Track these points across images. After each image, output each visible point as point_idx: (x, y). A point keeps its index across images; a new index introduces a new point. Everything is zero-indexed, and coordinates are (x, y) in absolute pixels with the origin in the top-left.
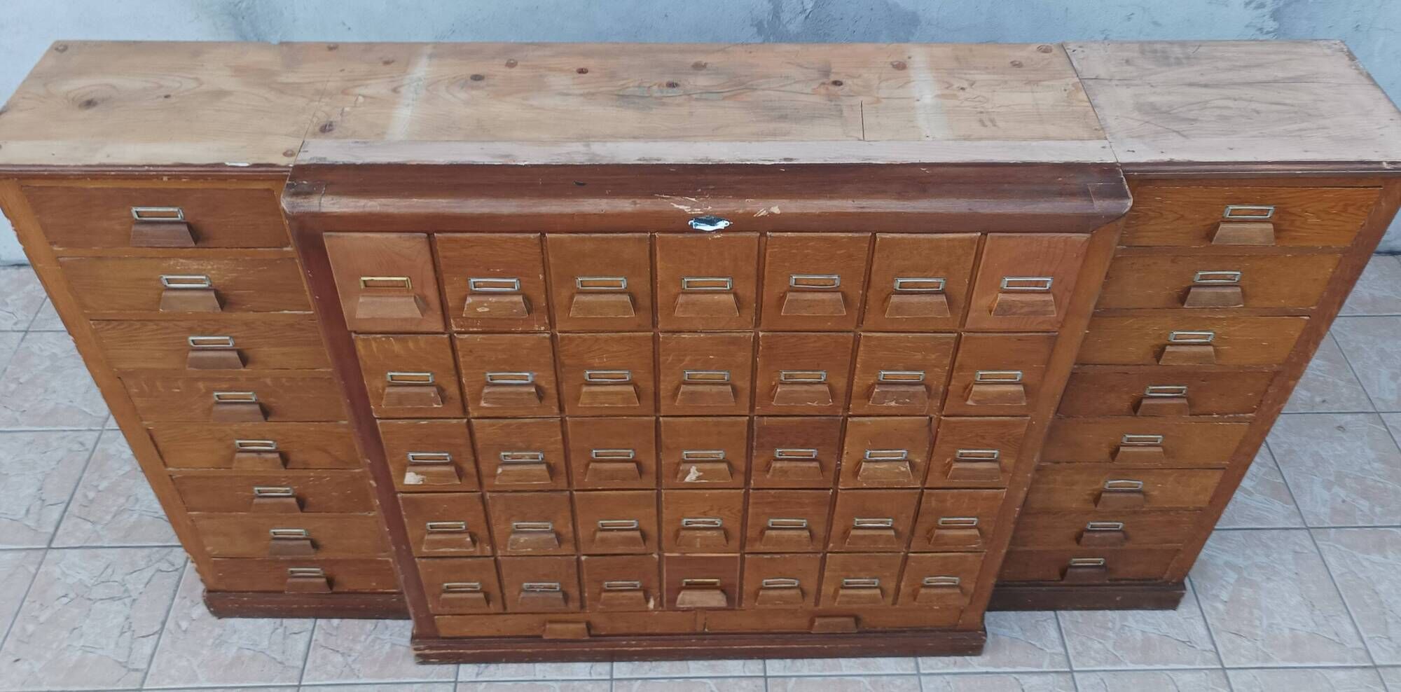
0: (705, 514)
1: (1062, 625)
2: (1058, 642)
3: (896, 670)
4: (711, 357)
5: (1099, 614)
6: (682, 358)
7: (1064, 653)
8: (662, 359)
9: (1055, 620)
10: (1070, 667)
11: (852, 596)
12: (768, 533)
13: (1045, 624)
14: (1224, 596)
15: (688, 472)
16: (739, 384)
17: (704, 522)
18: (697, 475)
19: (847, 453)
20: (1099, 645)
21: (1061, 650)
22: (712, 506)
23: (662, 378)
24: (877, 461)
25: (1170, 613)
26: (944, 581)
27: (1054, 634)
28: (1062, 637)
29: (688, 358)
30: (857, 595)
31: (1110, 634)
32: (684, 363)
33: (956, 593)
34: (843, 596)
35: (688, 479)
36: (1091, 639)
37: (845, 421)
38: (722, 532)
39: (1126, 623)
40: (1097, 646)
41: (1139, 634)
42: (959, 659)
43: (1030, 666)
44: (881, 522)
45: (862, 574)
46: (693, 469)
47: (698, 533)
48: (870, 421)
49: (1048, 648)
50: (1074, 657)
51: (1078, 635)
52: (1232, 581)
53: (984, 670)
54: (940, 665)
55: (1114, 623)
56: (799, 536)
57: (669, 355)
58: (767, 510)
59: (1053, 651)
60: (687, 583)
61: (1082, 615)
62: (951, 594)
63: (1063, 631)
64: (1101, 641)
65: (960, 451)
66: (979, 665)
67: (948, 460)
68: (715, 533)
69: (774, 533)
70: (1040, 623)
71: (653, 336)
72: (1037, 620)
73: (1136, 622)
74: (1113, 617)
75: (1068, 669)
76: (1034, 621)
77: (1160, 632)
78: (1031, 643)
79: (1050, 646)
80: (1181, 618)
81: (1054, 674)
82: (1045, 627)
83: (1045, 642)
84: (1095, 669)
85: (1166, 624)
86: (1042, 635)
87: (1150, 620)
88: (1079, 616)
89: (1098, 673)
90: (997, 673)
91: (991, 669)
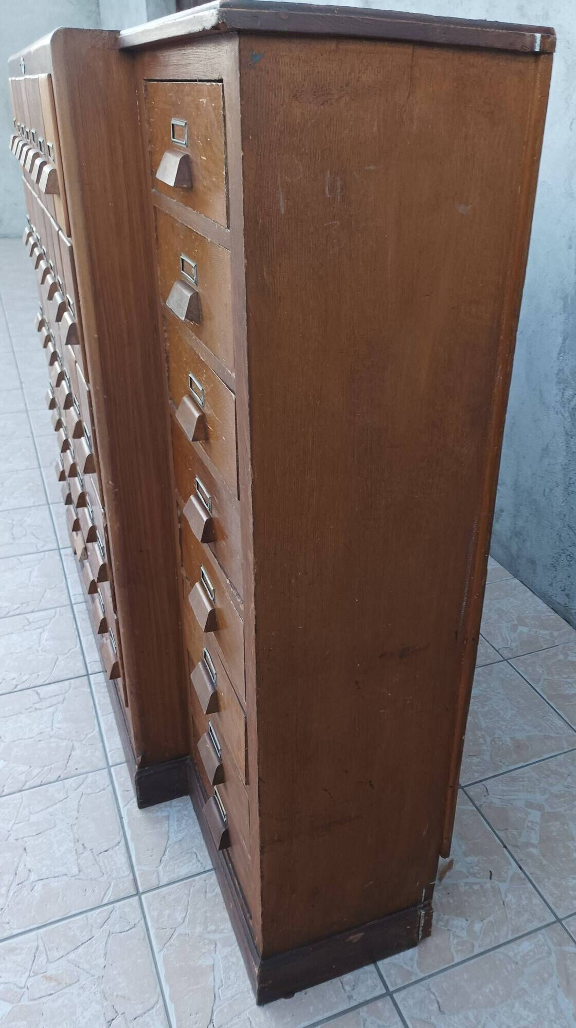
2: (174, 876)
20: (180, 920)
21: (165, 881)
27: (184, 871)
28: (182, 880)
31: (199, 929)
36: (184, 908)
39: (219, 946)
40: (179, 917)
41: (209, 962)
43: (136, 854)
49: (163, 868)
50: (158, 896)
51: (188, 895)
53: (124, 814)
55: (215, 931)
59: (161, 873)
61: (216, 895)
64: (187, 921)
72: (196, 853)
73: (225, 958)
74: (223, 929)
75: (141, 890)
76: (194, 850)
77: (219, 988)
78: (165, 851)
79: (167, 869)
80: (248, 1015)
81: (131, 877)
82: (190, 861)
83: (171, 863)
84: (147, 917)
85: (233, 997)
86: (178, 859)
87: (232, 974)
88: (214, 893)
89: (143, 921)
90: (123, 826)
91: (126, 821)
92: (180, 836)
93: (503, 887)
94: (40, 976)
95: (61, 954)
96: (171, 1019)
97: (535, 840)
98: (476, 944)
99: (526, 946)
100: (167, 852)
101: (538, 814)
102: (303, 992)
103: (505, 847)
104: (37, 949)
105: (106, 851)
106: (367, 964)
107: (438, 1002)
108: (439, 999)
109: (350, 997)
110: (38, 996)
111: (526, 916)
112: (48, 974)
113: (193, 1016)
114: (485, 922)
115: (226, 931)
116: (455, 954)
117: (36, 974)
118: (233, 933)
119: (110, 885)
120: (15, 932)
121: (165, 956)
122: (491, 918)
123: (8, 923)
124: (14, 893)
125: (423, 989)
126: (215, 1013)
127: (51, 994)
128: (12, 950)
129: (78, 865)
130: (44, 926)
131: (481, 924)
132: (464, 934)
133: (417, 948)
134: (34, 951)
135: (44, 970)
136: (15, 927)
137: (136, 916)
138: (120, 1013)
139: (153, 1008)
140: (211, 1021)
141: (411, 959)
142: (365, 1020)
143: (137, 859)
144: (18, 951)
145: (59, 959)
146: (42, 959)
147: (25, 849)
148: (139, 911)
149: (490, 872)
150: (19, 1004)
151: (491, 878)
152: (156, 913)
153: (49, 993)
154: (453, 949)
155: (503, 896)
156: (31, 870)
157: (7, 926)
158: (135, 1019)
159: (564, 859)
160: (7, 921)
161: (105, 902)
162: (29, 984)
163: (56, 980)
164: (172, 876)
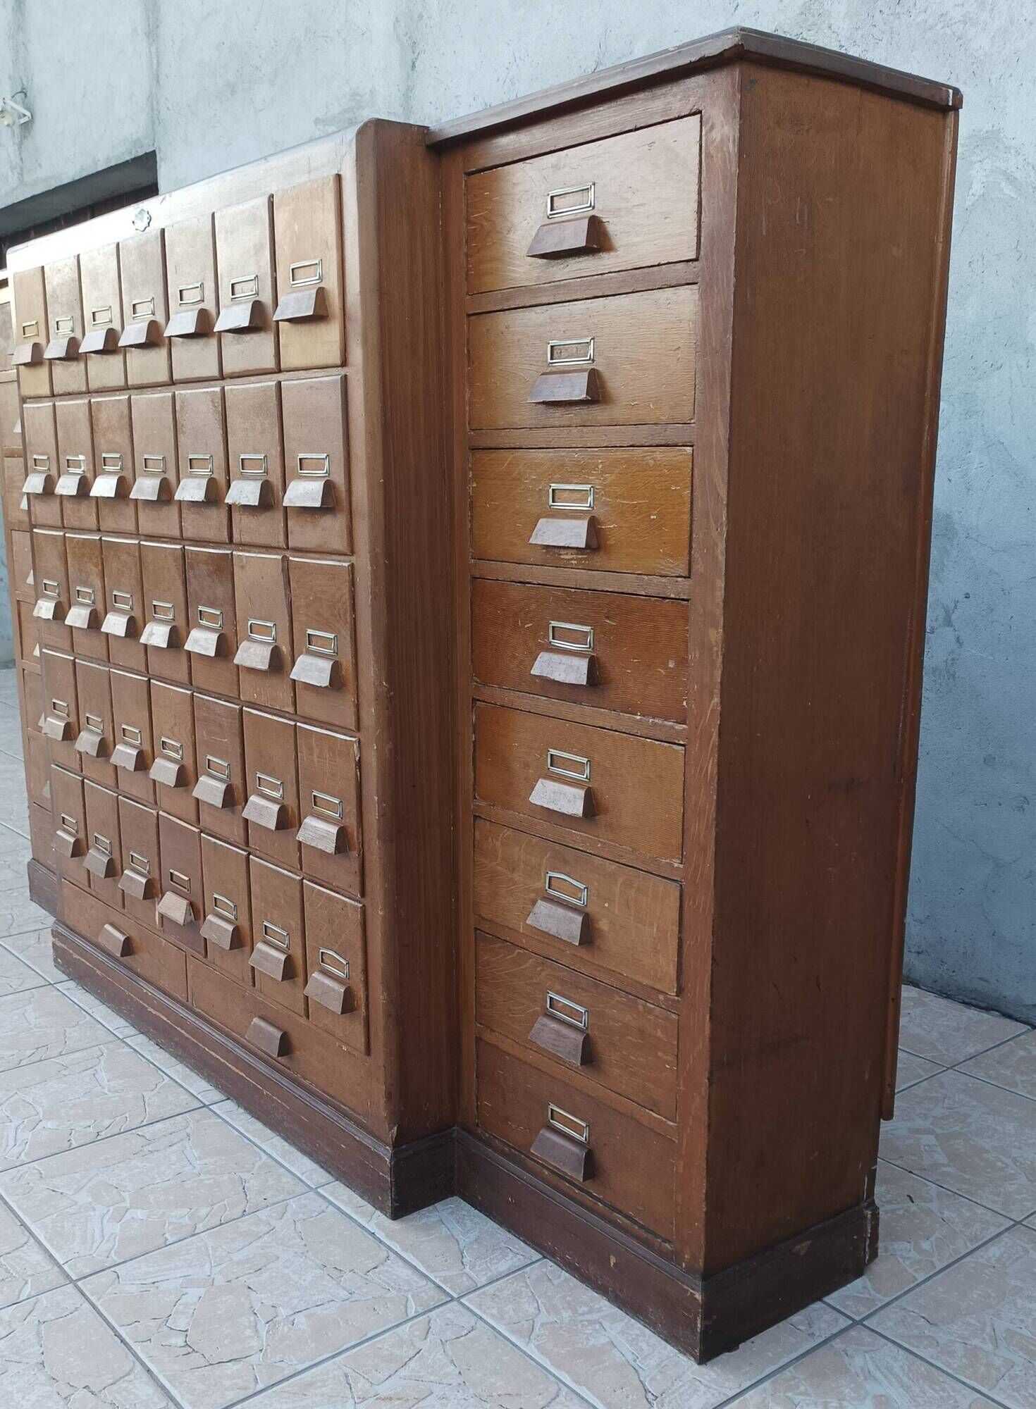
1: (527, 1270)
2: (495, 1273)
3: (303, 1173)
5: (588, 1295)
7: (480, 1284)
9: (529, 1261)
10: (462, 1296)
13: (512, 1255)
20: (533, 1310)
21: (483, 1280)
27: (503, 1267)
28: (507, 1275)
31: (567, 1314)
36: (534, 1300)
37: (232, 556)
39: (606, 1323)
40: (530, 1308)
41: (604, 1340)
43: (424, 1263)
48: (246, 557)
49: (471, 1269)
51: (528, 1286)
55: (591, 1312)
59: (473, 1274)
61: (567, 1280)
63: (521, 1273)
64: (543, 1309)
70: (508, 1251)
72: (508, 1248)
73: (623, 1332)
74: (601, 1307)
75: (456, 1295)
76: (504, 1245)
77: (636, 1361)
78: (462, 1253)
79: (478, 1269)
81: (432, 1286)
82: (505, 1256)
83: (479, 1263)
84: (484, 1317)
85: (659, 1364)
86: (487, 1258)
87: (644, 1345)
88: (563, 1278)
89: (482, 1323)
90: (381, 1242)
91: (380, 1235)
92: (473, 1236)
93: (934, 1206)
94: (372, 1400)
95: (387, 1374)
96: (591, 1401)
97: (941, 1158)
98: (935, 1259)
99: (994, 1251)
100: (466, 1254)
101: (933, 1137)
102: (748, 1342)
103: (910, 1172)
104: (347, 1376)
105: (375, 1268)
106: (813, 1301)
107: (923, 1318)
108: (923, 1315)
109: (812, 1335)
111: (978, 1226)
112: (383, 1395)
113: (619, 1392)
114: (933, 1239)
115: (606, 1309)
116: (915, 1274)
117: (364, 1399)
119: (407, 1299)
120: (300, 1367)
121: (538, 1347)
122: (937, 1235)
123: (282, 1361)
124: (268, 1332)
125: (897, 1310)
126: (647, 1383)
128: (311, 1384)
129: (344, 1288)
130: (340, 1353)
131: (928, 1242)
132: (913, 1254)
133: (864, 1277)
134: (343, 1378)
135: (373, 1393)
136: (294, 1363)
137: (468, 1320)
139: (558, 1396)
140: (647, 1390)
141: (864, 1288)
142: (845, 1351)
143: (428, 1267)
144: (320, 1384)
145: (387, 1379)
146: (361, 1384)
147: (249, 1288)
148: (469, 1313)
149: (908, 1196)
151: (913, 1202)
152: (494, 1312)
154: (910, 1270)
155: (939, 1214)
156: (276, 1306)
157: (282, 1364)
159: (989, 1170)
160: (279, 1359)
161: (412, 1315)
163: (399, 1399)
164: (490, 1274)
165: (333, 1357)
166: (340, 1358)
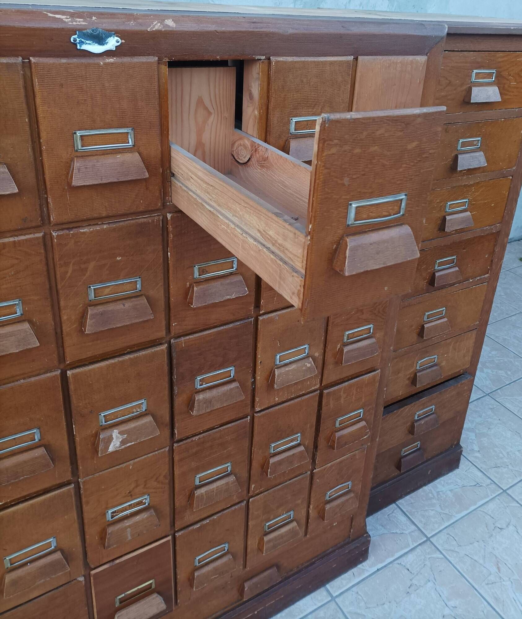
0: (131, 495)
1: (404, 510)
2: (409, 523)
3: (315, 605)
4: (118, 259)
5: (420, 492)
6: (83, 266)
7: (417, 529)
8: (59, 271)
9: (398, 509)
10: (426, 536)
11: (275, 538)
12: (198, 492)
13: (394, 514)
14: (476, 448)
15: (110, 439)
16: (151, 293)
17: (131, 507)
18: (120, 440)
19: (261, 362)
20: (433, 512)
21: (413, 527)
22: (137, 481)
23: (62, 303)
24: (286, 365)
25: (456, 471)
26: (340, 489)
27: (403, 519)
28: (409, 518)
29: (92, 265)
30: (279, 535)
31: (434, 501)
32: (88, 274)
33: (352, 498)
34: (269, 541)
35: (111, 449)
36: (426, 510)
37: (257, 320)
38: (152, 511)
40: (432, 513)
41: (449, 492)
42: (355, 570)
43: (402, 549)
44: (292, 441)
45: (280, 510)
46: (115, 433)
47: (127, 523)
48: (278, 315)
49: (406, 531)
50: (424, 528)
51: (417, 512)
52: (474, 438)
53: (375, 569)
54: (344, 582)
55: (432, 493)
56: (227, 483)
57: (67, 264)
58: (193, 464)
59: (410, 531)
60: (121, 601)
61: (412, 498)
62: (347, 500)
63: (406, 513)
64: (432, 508)
65: (347, 333)
66: (370, 567)
67: (339, 346)
68: (144, 515)
69: (203, 490)
70: (390, 515)
71: (44, 237)
72: (388, 515)
73: (443, 486)
74: (429, 490)
75: (425, 539)
76: (386, 516)
77: (459, 486)
78: (393, 533)
79: (405, 528)
80: (464, 472)
81: (420, 547)
82: (395, 516)
83: (401, 527)
85: (460, 479)
86: (396, 524)
87: (449, 481)
88: (410, 499)
89: (444, 531)
90: (385, 566)
91: (380, 566)
92: (379, 527)
94: (501, 575)
95: (483, 568)
100: (394, 532)
104: (488, 584)
105: (408, 570)
110: (510, 571)
112: (497, 571)
113: (478, 493)
115: (429, 489)
117: (500, 578)
118: (429, 485)
119: (430, 557)
120: (486, 603)
121: (456, 513)
123: (483, 612)
126: (471, 485)
127: (505, 564)
129: (426, 584)
130: (473, 587)
134: (490, 586)
135: (497, 574)
136: (483, 605)
137: (443, 536)
138: (495, 526)
139: (484, 512)
140: (475, 485)
143: (406, 547)
144: (495, 595)
145: (487, 569)
146: (492, 578)
148: (438, 535)
150: (519, 579)
152: (436, 526)
153: (505, 565)
156: (443, 615)
157: (485, 612)
158: (493, 518)
160: (482, 613)
161: (442, 556)
162: (507, 579)
163: (498, 564)
164: (409, 524)
165: (476, 589)
166: (476, 587)
